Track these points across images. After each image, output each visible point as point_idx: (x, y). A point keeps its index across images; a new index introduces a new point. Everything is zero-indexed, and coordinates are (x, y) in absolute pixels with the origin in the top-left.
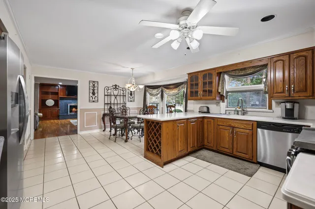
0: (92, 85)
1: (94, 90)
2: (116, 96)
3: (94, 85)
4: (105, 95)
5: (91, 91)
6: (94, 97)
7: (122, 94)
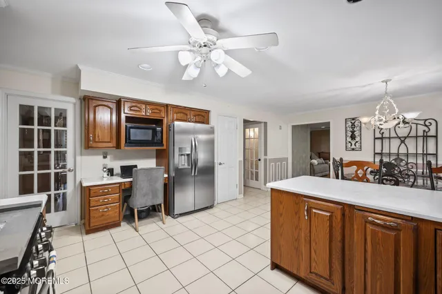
0: (350, 124)
1: (353, 132)
2: (403, 140)
3: (353, 124)
4: (375, 139)
5: (350, 134)
6: (353, 143)
7: (421, 133)
